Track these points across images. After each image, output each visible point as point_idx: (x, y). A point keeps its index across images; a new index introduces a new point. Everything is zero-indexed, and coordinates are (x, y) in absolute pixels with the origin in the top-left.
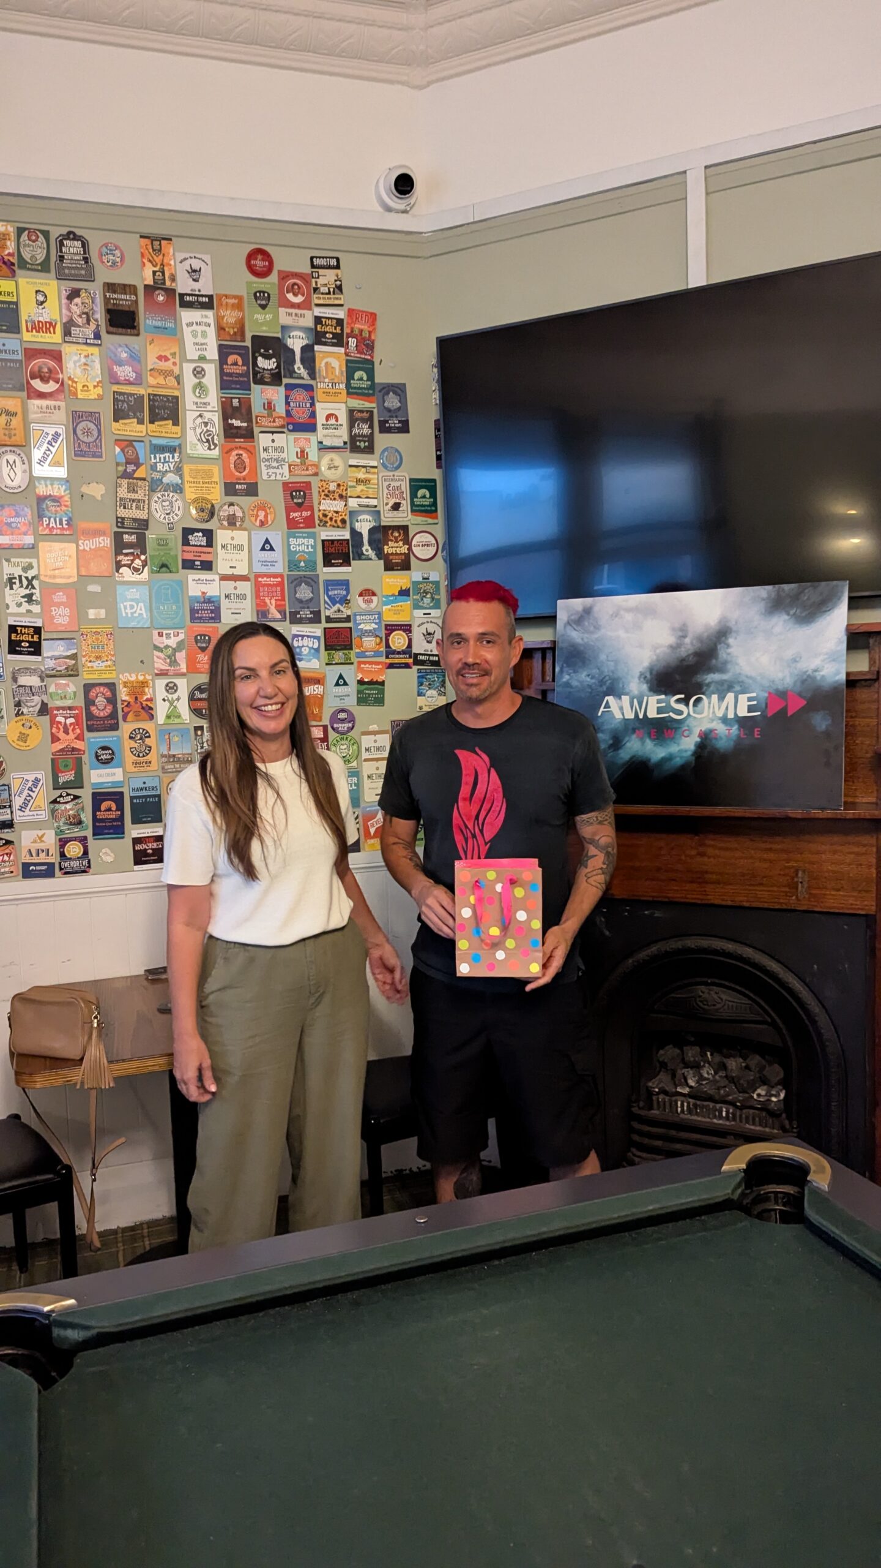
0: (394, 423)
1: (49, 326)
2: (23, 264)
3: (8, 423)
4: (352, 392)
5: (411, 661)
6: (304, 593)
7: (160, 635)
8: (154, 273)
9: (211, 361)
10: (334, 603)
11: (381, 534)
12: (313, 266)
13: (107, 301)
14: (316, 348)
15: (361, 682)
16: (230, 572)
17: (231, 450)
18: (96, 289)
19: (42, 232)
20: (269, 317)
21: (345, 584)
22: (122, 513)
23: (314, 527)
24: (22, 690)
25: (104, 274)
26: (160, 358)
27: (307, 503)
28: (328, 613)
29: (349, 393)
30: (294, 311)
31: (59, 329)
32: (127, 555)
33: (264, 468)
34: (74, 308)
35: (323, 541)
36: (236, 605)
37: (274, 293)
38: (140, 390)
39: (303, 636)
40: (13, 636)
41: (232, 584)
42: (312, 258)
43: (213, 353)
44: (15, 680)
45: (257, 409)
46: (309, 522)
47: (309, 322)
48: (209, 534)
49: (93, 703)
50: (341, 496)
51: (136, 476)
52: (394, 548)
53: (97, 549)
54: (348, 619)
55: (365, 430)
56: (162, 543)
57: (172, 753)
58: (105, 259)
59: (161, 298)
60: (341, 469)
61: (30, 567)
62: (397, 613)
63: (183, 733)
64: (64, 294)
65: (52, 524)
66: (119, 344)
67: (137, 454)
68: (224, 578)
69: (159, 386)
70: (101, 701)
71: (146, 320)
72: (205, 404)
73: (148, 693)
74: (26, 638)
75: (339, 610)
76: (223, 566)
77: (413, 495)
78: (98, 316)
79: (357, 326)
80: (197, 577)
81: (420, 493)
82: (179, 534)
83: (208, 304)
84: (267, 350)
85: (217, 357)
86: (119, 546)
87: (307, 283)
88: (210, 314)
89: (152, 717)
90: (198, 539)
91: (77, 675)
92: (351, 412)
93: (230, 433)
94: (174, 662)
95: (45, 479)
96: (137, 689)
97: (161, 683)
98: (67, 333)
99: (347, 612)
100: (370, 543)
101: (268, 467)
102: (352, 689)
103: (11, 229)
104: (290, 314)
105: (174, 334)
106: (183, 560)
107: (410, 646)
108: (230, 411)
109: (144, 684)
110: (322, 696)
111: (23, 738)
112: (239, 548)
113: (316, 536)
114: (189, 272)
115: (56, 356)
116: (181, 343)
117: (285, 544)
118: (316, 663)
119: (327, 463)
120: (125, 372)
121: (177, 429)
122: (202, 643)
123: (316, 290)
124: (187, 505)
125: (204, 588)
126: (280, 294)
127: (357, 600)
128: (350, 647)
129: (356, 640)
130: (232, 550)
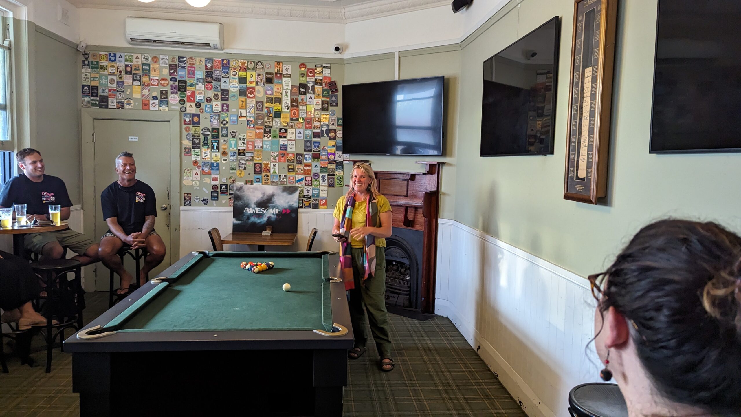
0: (334, 104)
1: (253, 82)
2: (248, 69)
3: (242, 104)
4: (323, 96)
5: (334, 162)
6: (308, 144)
7: (273, 153)
8: (278, 70)
9: (289, 90)
10: (316, 147)
11: (329, 131)
12: (316, 67)
13: (266, 76)
14: (315, 86)
15: (321, 167)
16: (290, 139)
17: (292, 110)
18: (264, 74)
19: (253, 61)
20: (304, 79)
21: (319, 143)
22: (266, 124)
23: (312, 129)
24: (240, 164)
25: (266, 71)
26: (277, 89)
27: (310, 123)
28: (314, 149)
29: (322, 97)
30: (310, 77)
31: (255, 83)
32: (266, 134)
33: (300, 114)
34: (259, 78)
35: (314, 132)
36: (291, 147)
37: (305, 73)
38: (273, 97)
39: (307, 155)
40: (239, 151)
41: (291, 141)
42: (315, 65)
43: (290, 88)
44: (239, 161)
45: (300, 100)
46: (311, 128)
47: (314, 80)
48: (286, 130)
49: (256, 168)
50: (319, 121)
51: (270, 116)
52: (332, 134)
53: (260, 133)
54: (319, 151)
55: (326, 106)
56: (275, 131)
57: (273, 181)
58: (267, 67)
59: (279, 75)
60: (319, 116)
61: (244, 136)
62: (331, 150)
64: (257, 75)
65: (250, 127)
66: (268, 86)
67: (270, 111)
68: (289, 140)
69: (277, 95)
70: (258, 167)
71: (276, 81)
72: (287, 99)
73: (269, 166)
74: (242, 152)
75: (317, 149)
76: (288, 138)
77: (338, 121)
78: (264, 80)
79: (326, 81)
80: (282, 140)
81: (339, 121)
82: (279, 129)
83: (290, 76)
84: (303, 87)
85: (291, 88)
86: (265, 131)
87: (314, 71)
88: (290, 79)
89: (269, 172)
90: (283, 131)
91: (253, 161)
92: (323, 102)
93: (293, 106)
94: (276, 159)
95: (249, 116)
96: (267, 165)
97: (272, 164)
98: (257, 83)
99: (319, 150)
100: (326, 133)
101: (301, 114)
102: (319, 168)
103: (246, 61)
104: (309, 78)
105: (282, 83)
106: (279, 136)
107: (334, 158)
108: (293, 101)
109: (268, 164)
110: (311, 169)
111: (240, 174)
112: (293, 133)
113: (312, 131)
114: (286, 69)
115: (254, 89)
116: (282, 85)
117: (304, 133)
118: (310, 161)
119: (316, 114)
120: (269, 92)
121: (280, 105)
122: (283, 155)
123: (316, 72)
124: (281, 123)
125: (284, 142)
126: (307, 73)
127: (322, 147)
128: (319, 158)
129: (321, 157)
130: (291, 134)
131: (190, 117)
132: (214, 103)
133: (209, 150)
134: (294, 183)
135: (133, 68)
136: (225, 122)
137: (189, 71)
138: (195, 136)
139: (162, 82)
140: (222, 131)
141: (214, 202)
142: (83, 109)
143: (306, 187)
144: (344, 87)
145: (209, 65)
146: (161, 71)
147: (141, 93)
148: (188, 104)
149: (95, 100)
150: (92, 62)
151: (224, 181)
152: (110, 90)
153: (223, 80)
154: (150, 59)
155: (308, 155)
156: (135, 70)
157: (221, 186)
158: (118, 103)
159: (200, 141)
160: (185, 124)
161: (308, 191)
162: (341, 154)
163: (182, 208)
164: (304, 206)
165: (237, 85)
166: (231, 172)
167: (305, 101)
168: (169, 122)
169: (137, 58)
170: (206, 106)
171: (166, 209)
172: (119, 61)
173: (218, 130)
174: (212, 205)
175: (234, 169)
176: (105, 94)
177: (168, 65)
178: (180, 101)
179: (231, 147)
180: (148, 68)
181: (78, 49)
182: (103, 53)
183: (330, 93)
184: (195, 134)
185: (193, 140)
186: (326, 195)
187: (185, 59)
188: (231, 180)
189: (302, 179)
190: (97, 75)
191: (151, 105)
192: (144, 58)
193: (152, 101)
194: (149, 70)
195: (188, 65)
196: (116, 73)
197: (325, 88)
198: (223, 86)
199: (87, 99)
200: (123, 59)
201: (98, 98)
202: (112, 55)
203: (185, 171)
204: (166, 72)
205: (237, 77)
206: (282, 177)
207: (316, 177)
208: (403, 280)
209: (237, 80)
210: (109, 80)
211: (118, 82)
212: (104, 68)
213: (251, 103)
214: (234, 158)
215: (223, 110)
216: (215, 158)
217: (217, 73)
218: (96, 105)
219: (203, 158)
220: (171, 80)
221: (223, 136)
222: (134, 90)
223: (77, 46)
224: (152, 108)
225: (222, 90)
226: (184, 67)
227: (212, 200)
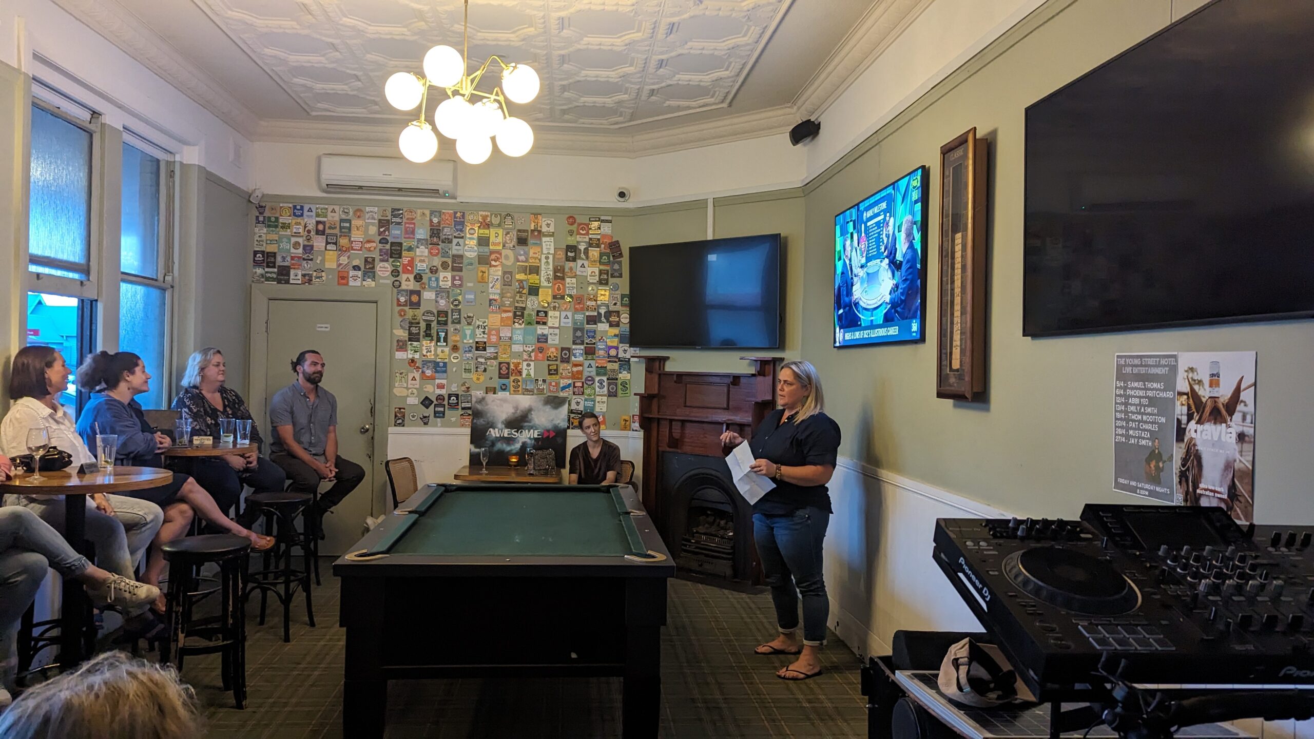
0: (617, 274)
1: (498, 244)
2: (492, 225)
3: (482, 276)
4: (601, 263)
5: (617, 360)
6: (579, 334)
7: (526, 346)
8: (534, 225)
9: (551, 254)
10: (589, 338)
11: (609, 314)
12: (590, 221)
13: (518, 235)
14: (589, 249)
15: (597, 367)
16: (552, 326)
17: (555, 284)
18: (515, 232)
19: (499, 214)
20: (573, 238)
21: (594, 331)
22: (517, 305)
23: (584, 311)
25: (518, 227)
26: (534, 253)
27: (582, 303)
28: (587, 341)
31: (501, 244)
32: (517, 319)
33: (567, 290)
34: (507, 238)
35: (587, 316)
36: (554, 337)
37: (575, 230)
38: (527, 264)
39: (577, 349)
40: (477, 345)
41: (553, 330)
42: (590, 218)
43: (552, 251)
45: (567, 270)
46: (582, 309)
47: (588, 240)
48: (546, 313)
49: (501, 369)
50: (595, 300)
51: (523, 292)
52: (613, 319)
53: (507, 317)
54: (594, 344)
55: (605, 277)
56: (530, 315)
57: (527, 388)
58: (519, 222)
59: (536, 234)
60: (595, 291)
61: (485, 322)
62: (612, 342)
63: (531, 381)
64: (504, 233)
65: (493, 308)
66: (521, 250)
67: (523, 286)
68: (550, 328)
69: (533, 262)
70: (504, 368)
71: (531, 241)
72: (548, 268)
73: (521, 366)
74: (481, 345)
75: (591, 341)
76: (550, 324)
77: (622, 300)
78: (515, 240)
79: (605, 241)
80: (540, 327)
81: (625, 299)
83: (552, 235)
84: (571, 250)
85: (554, 252)
86: (515, 316)
87: (588, 226)
88: (552, 238)
89: (521, 375)
90: (542, 314)
91: (497, 359)
92: (600, 271)
93: (556, 278)
94: (530, 356)
95: (493, 294)
96: (517, 365)
97: (525, 363)
98: (504, 246)
99: (594, 341)
100: (604, 317)
101: (569, 290)
102: (594, 369)
103: (490, 214)
104: (581, 237)
105: (541, 245)
106: (536, 322)
107: (617, 354)
108: (556, 270)
109: (519, 363)
110: (583, 371)
111: (478, 379)
112: (557, 317)
113: (584, 314)
114: (547, 224)
115: (501, 254)
116: (542, 249)
117: (573, 317)
118: (581, 359)
119: (590, 289)
120: (522, 258)
121: (538, 277)
122: (541, 350)
123: (590, 229)
124: (539, 303)
125: (543, 331)
126: (578, 230)
127: (598, 337)
128: (594, 354)
129: (597, 352)
130: (553, 318)
131: (407, 295)
132: (442, 275)
133: (433, 344)
134: (557, 391)
135: (327, 226)
136: (456, 303)
137: (406, 229)
138: (413, 323)
139: (368, 245)
140: (452, 315)
141: (439, 420)
142: (253, 285)
143: (574, 397)
144: (632, 250)
145: (435, 220)
146: (367, 229)
147: (338, 261)
148: (404, 277)
149: (271, 273)
150: (269, 218)
151: (454, 389)
152: (292, 258)
153: (455, 241)
154: (351, 213)
155: (579, 349)
156: (330, 228)
157: (450, 396)
158: (304, 275)
159: (419, 330)
160: (399, 305)
161: (578, 403)
162: (626, 348)
163: (392, 429)
164: (571, 426)
165: (476, 248)
166: (464, 375)
167: (574, 270)
168: (376, 302)
169: (333, 211)
170: (430, 279)
171: (367, 430)
172: (308, 216)
173: (446, 313)
174: (436, 426)
175: (468, 371)
176: (286, 264)
177: (376, 221)
178: (392, 272)
179: (466, 338)
180: (348, 225)
181: (251, 199)
182: (286, 205)
183: (611, 259)
184: (413, 319)
185: (409, 330)
186: (604, 410)
187: (401, 212)
188: (464, 388)
189: (570, 385)
190: (276, 237)
191: (350, 279)
192: (343, 211)
193: (352, 273)
194: (350, 229)
195: (405, 220)
196: (301, 234)
197: (603, 251)
198: (455, 250)
199: (259, 271)
200: (314, 214)
201: (276, 270)
202: (298, 207)
203: (397, 374)
204: (373, 230)
205: (476, 235)
206: (540, 383)
207: (591, 382)
208: (722, 537)
209: (475, 242)
210: (292, 243)
211: (305, 246)
212: (286, 226)
213: (496, 272)
214: (469, 355)
215: (453, 285)
216: (441, 355)
217: (447, 231)
218: (273, 279)
219: (424, 356)
220: (380, 243)
221: (453, 322)
222: (327, 257)
223: (250, 197)
224: (352, 283)
225: (453, 256)
226: (399, 224)
227: (435, 417)
